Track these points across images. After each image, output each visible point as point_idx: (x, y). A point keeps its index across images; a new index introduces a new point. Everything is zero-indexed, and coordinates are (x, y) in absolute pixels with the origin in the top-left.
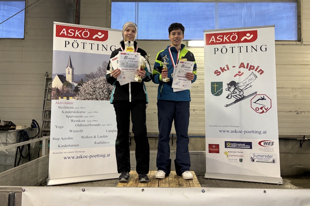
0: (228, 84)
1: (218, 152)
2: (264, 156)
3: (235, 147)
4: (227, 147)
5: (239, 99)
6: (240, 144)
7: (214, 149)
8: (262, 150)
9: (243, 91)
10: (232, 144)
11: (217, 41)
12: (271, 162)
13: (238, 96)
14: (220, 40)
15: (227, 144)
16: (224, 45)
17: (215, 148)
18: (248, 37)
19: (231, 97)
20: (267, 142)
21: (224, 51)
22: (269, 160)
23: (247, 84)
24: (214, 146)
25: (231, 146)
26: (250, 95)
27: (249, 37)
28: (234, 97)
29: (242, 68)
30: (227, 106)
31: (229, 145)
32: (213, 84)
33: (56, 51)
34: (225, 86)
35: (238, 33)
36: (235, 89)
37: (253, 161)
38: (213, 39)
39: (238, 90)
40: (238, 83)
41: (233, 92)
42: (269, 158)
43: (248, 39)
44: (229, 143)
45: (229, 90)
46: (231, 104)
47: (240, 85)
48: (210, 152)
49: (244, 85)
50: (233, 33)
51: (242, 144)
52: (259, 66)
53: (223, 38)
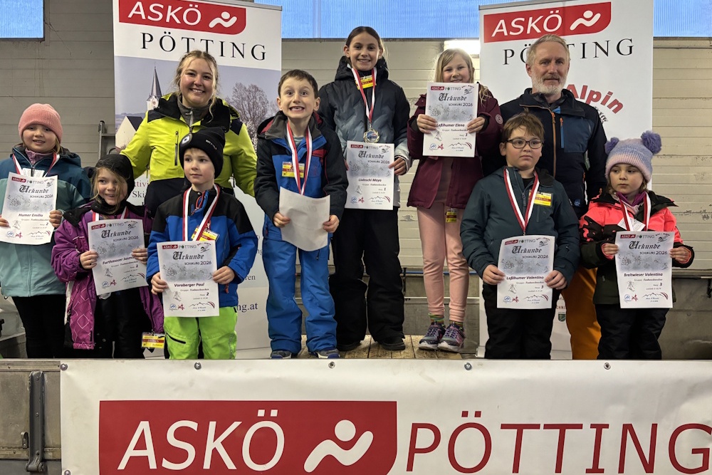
11: (511, 33)
14: (519, 30)
16: (528, 41)
18: (588, 20)
27: (591, 19)
33: (120, 58)
35: (563, 11)
38: (501, 28)
43: (588, 24)
50: (552, 12)
52: (610, 93)
53: (525, 24)
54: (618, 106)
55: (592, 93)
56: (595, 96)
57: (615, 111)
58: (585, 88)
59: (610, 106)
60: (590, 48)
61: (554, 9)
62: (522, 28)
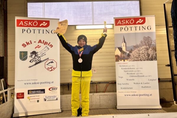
0: (31, 53)
1: (23, 98)
2: (52, 97)
3: (34, 93)
5: (37, 62)
8: (50, 93)
9: (41, 58)
10: (32, 91)
11: (24, 25)
12: (55, 100)
17: (21, 95)
18: (44, 24)
20: (53, 88)
21: (29, 31)
25: (32, 93)
26: (45, 60)
27: (45, 24)
29: (40, 43)
35: (38, 21)
36: (35, 56)
37: (45, 100)
38: (21, 23)
42: (55, 97)
43: (44, 25)
46: (32, 66)
47: (38, 54)
48: (17, 98)
49: (41, 54)
51: (39, 91)
52: (50, 43)
53: (28, 23)
54: (52, 46)
55: (45, 42)
56: (46, 43)
57: (51, 47)
58: (44, 41)
59: (50, 46)
60: (45, 31)
61: (36, 20)
62: (27, 24)
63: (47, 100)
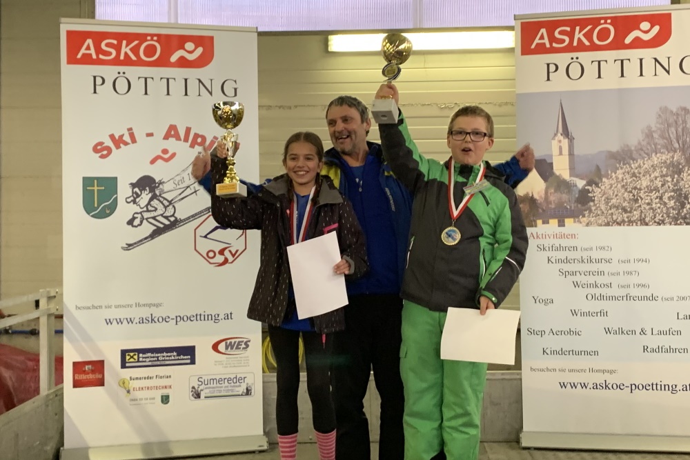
0: (133, 185)
1: (101, 383)
2: (226, 380)
3: (150, 364)
4: (127, 365)
5: (162, 226)
6: (165, 354)
7: (91, 374)
8: (220, 363)
9: (176, 205)
10: (141, 355)
11: (101, 56)
12: (240, 393)
13: (160, 218)
14: (110, 54)
15: (128, 357)
16: (122, 69)
17: (93, 372)
18: (190, 52)
19: (141, 222)
20: (233, 341)
21: (122, 85)
22: (237, 389)
23: (185, 185)
24: (90, 366)
25: (138, 361)
26: (194, 216)
27: (192, 52)
28: (150, 220)
29: (172, 140)
30: (130, 246)
31: (132, 360)
32: (88, 182)
34: (124, 191)
35: (162, 39)
36: (151, 199)
37: (198, 396)
38: (88, 48)
39: (162, 203)
40: (161, 183)
41: (147, 206)
42: (238, 384)
43: (190, 57)
44: (132, 354)
45: (134, 202)
46: (141, 242)
48: (77, 384)
49: (178, 187)
50: (149, 38)
51: (169, 354)
53: (118, 48)
55: (197, 136)
56: (199, 140)
61: (152, 35)
63: (203, 395)
